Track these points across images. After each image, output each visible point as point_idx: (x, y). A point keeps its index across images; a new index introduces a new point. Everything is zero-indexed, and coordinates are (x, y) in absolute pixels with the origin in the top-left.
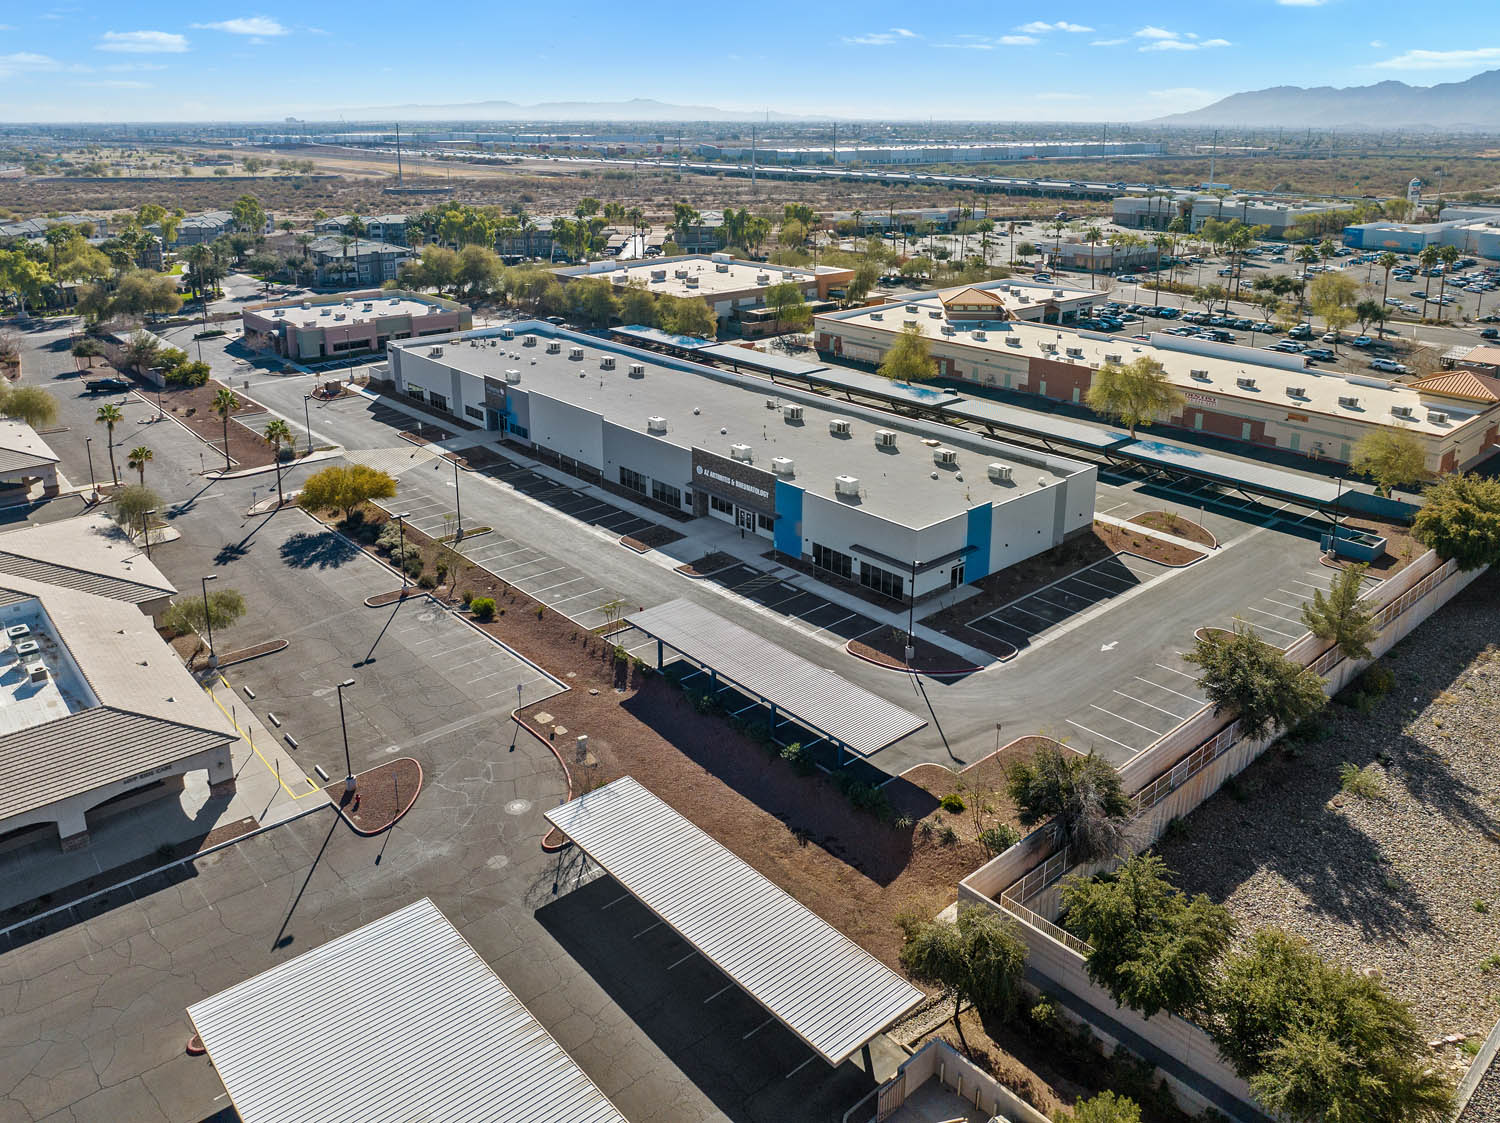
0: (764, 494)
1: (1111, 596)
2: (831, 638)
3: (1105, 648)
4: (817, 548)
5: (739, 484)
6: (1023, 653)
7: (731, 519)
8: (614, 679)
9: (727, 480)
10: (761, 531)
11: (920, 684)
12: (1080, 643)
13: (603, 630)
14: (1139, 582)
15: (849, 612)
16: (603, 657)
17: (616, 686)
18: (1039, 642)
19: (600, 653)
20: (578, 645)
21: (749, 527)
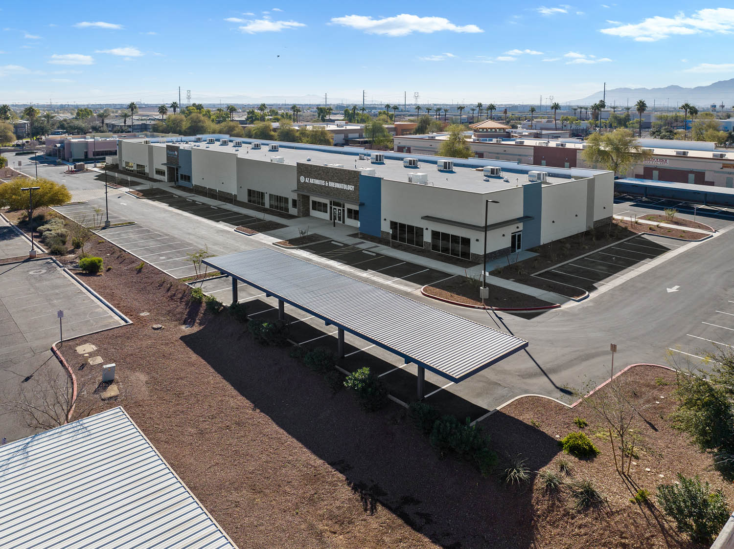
0: (351, 188)
1: (652, 258)
2: (407, 285)
3: (669, 290)
4: (394, 225)
5: (332, 184)
6: (593, 295)
7: (326, 216)
8: (185, 316)
9: (322, 183)
10: (350, 222)
11: (500, 318)
12: (644, 288)
13: (190, 279)
14: (670, 250)
15: (423, 268)
16: (181, 298)
17: (185, 323)
18: (604, 287)
19: (180, 296)
20: (163, 291)
21: (340, 220)
